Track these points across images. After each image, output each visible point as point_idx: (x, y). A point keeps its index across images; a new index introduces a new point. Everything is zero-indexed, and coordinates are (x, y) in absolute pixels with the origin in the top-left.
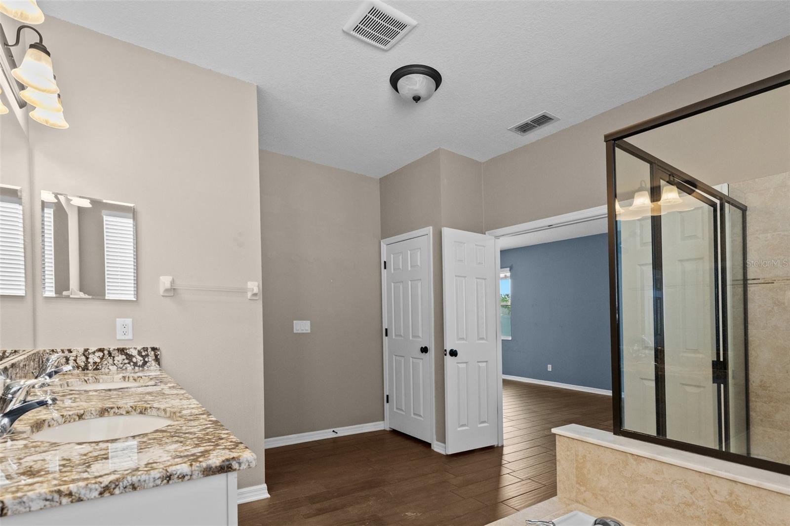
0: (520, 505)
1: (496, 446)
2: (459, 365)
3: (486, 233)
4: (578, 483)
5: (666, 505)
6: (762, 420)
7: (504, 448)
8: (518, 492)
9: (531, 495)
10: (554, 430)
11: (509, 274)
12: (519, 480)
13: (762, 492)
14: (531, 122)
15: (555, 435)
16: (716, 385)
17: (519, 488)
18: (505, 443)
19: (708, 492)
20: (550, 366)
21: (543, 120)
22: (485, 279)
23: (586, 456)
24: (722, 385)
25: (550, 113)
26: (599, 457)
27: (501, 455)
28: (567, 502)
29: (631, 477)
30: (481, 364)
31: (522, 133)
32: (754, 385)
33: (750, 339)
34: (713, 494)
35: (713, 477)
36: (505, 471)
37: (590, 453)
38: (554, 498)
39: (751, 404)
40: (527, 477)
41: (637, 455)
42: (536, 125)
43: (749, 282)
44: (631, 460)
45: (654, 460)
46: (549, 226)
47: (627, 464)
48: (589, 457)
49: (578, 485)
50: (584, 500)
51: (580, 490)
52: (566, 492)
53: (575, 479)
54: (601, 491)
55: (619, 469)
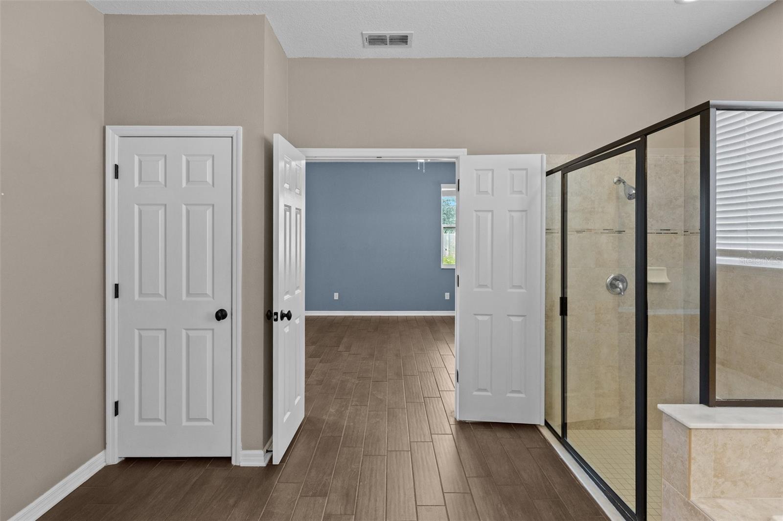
4: (715, 476)
23: (726, 444)
26: (740, 441)
29: (771, 452)
31: (367, 44)
37: (730, 440)
42: (388, 43)
46: (378, 157)
47: (769, 441)
48: (729, 444)
49: (715, 479)
50: (723, 492)
51: (718, 483)
52: (702, 491)
53: (713, 473)
54: (741, 476)
55: (760, 447)
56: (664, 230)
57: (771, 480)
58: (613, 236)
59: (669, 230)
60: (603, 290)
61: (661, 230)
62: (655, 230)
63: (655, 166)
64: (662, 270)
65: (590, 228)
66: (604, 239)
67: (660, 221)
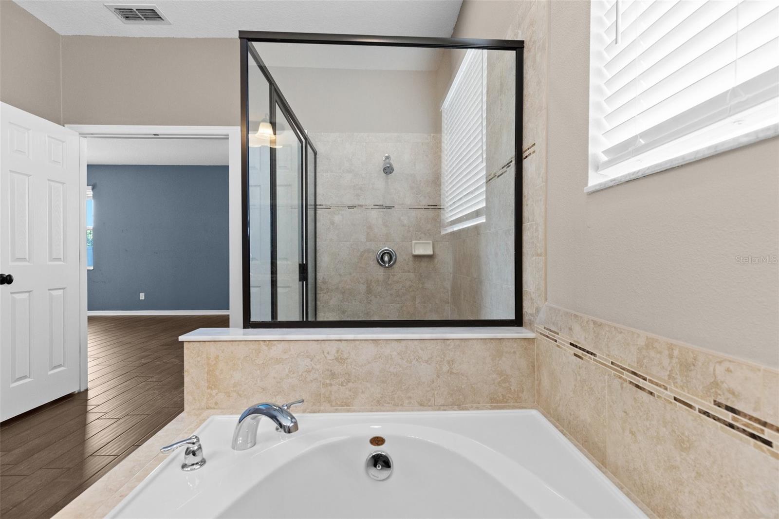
0: (119, 447)
1: (76, 392)
2: (15, 296)
3: (65, 125)
4: (209, 388)
5: (292, 378)
6: (323, 306)
7: (89, 392)
8: (116, 434)
9: (134, 430)
10: (181, 338)
11: (92, 193)
12: (115, 420)
13: (358, 342)
14: (137, 10)
15: (183, 342)
16: (301, 282)
17: (115, 429)
18: (89, 385)
19: (322, 355)
20: (143, 294)
21: (151, 15)
22: (63, 183)
23: (218, 356)
24: (305, 282)
25: (160, 11)
26: (232, 353)
27: (86, 400)
28: (197, 413)
29: (263, 363)
30: (54, 293)
31: (124, 20)
32: (319, 281)
33: (318, 248)
34: (326, 356)
35: (327, 341)
36: (91, 417)
37: (223, 352)
38: (182, 415)
39: (318, 296)
40: (125, 414)
41: (268, 341)
42: (143, 18)
43: (318, 207)
44: (264, 346)
45: (283, 340)
46: (155, 135)
47: (260, 352)
48: (222, 356)
49: (209, 390)
50: (216, 404)
51: (211, 394)
52: (195, 403)
53: (206, 385)
54: (234, 387)
55: (252, 359)
56: (432, 206)
57: (263, 391)
58: (383, 212)
59: (437, 206)
60: (373, 264)
61: (428, 205)
62: (422, 206)
63: (422, 144)
64: (429, 243)
65: (360, 204)
66: (374, 214)
67: (428, 197)
